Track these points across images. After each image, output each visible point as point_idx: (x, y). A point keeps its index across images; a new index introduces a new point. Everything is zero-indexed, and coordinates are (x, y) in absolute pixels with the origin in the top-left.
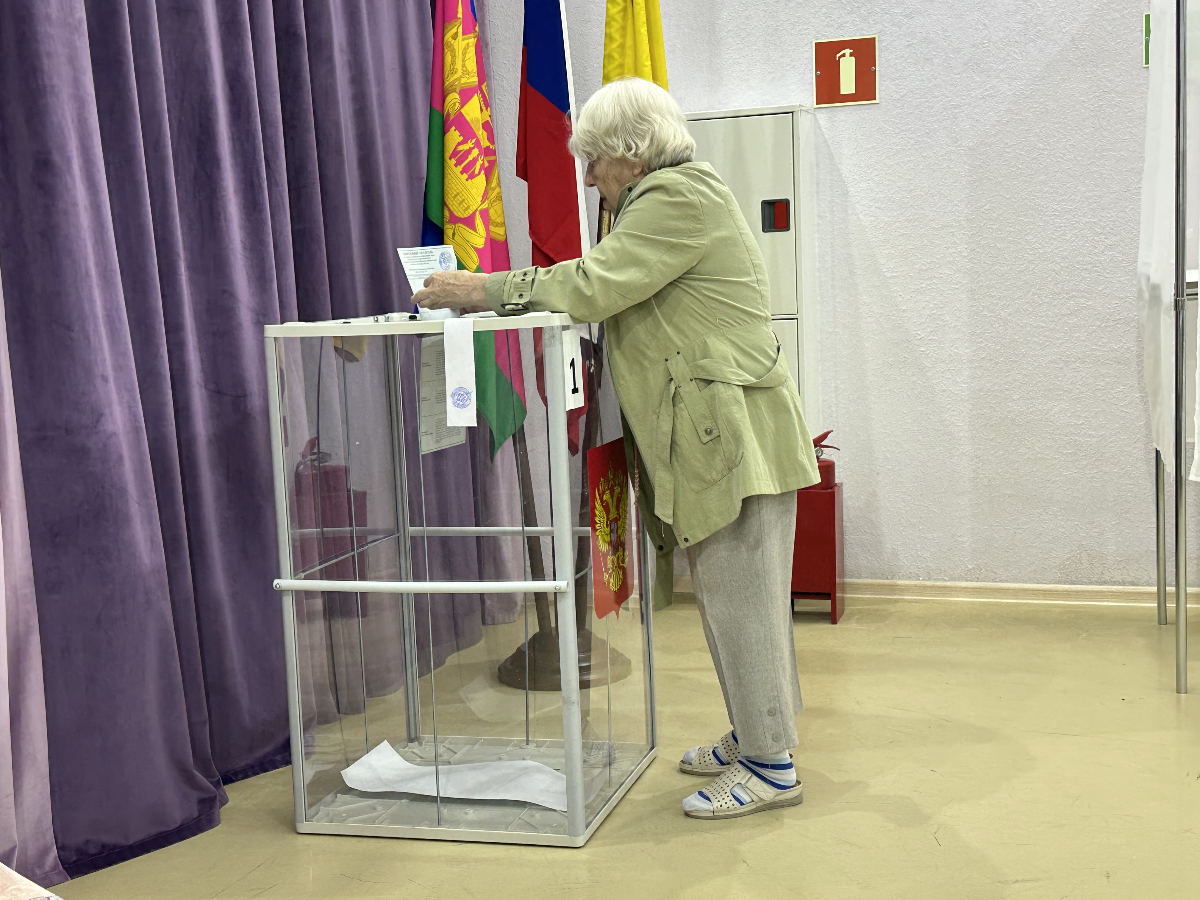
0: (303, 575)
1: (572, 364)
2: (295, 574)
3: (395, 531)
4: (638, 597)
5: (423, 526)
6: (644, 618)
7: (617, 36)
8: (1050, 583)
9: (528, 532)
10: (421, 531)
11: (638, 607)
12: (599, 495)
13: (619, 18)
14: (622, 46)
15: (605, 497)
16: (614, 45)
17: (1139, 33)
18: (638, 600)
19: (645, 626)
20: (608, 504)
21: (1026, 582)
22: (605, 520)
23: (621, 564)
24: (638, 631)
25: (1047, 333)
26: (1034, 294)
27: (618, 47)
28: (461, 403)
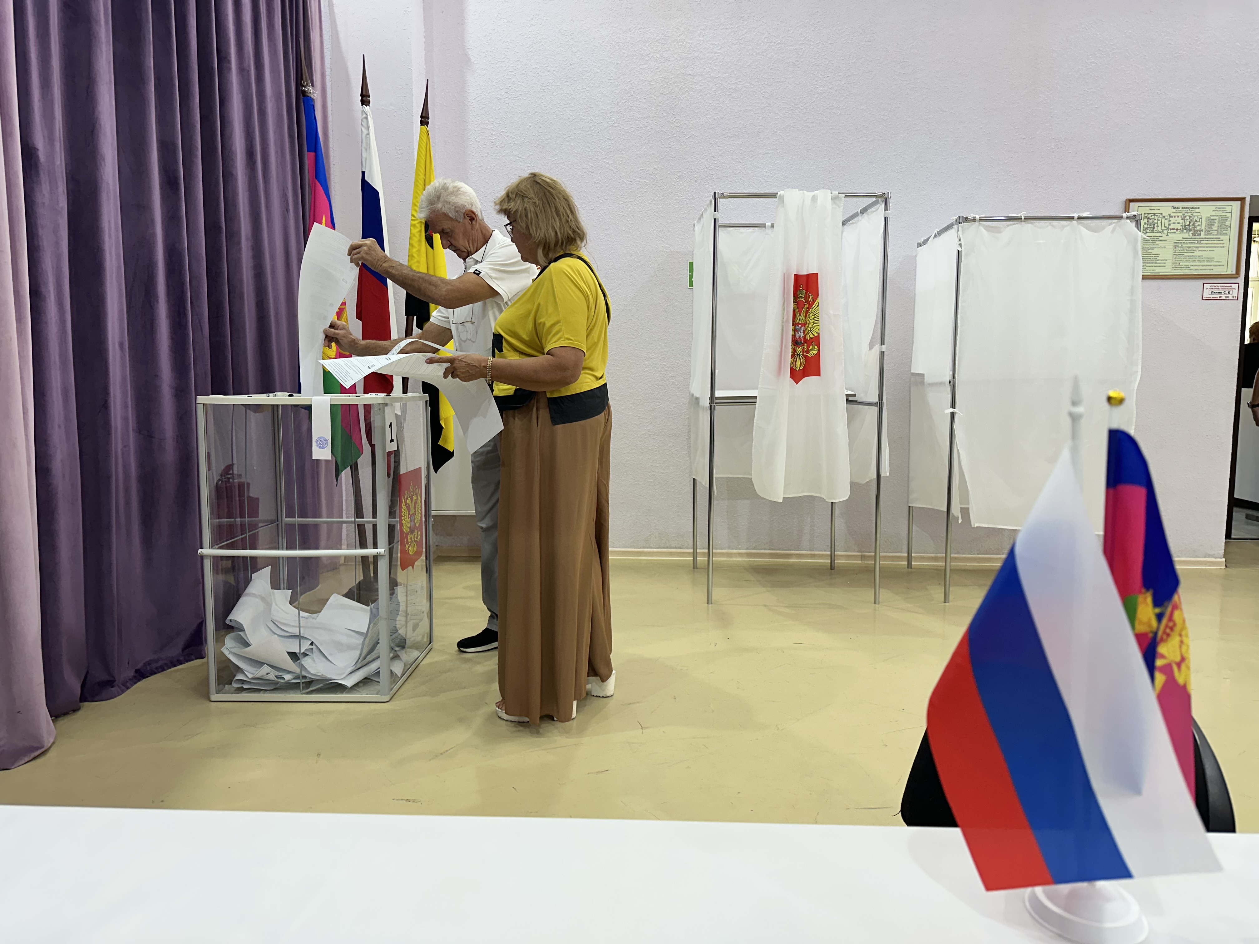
0: (217, 547)
1: (390, 425)
2: (212, 547)
3: (275, 521)
4: (425, 558)
5: (295, 518)
6: (428, 570)
7: (416, 245)
8: (641, 548)
9: (358, 521)
10: (294, 521)
11: (425, 564)
12: (404, 500)
13: (417, 235)
14: (419, 251)
15: (407, 502)
16: (414, 250)
17: (686, 271)
18: (425, 561)
19: (428, 575)
20: (409, 505)
21: (629, 548)
22: (408, 514)
23: (416, 540)
24: (424, 576)
25: (641, 420)
26: (635, 399)
27: (417, 251)
28: (322, 446)
